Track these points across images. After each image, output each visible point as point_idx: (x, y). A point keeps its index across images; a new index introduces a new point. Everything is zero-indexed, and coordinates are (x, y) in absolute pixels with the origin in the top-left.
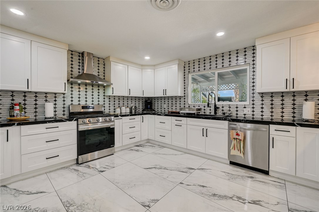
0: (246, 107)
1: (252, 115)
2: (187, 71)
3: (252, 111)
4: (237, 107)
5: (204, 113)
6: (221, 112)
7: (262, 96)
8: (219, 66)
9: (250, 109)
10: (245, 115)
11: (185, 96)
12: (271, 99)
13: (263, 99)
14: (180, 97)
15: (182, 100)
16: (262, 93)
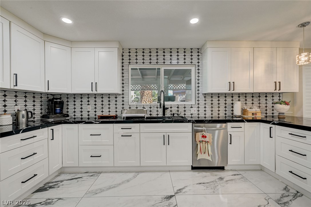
0: (192, 107)
1: (198, 114)
2: (126, 61)
3: (198, 111)
4: (185, 107)
5: (151, 115)
6: (169, 113)
7: (205, 96)
8: (168, 62)
9: (196, 108)
10: (192, 114)
11: (123, 94)
12: (211, 99)
13: (206, 99)
14: (116, 96)
15: (119, 99)
16: (205, 94)
